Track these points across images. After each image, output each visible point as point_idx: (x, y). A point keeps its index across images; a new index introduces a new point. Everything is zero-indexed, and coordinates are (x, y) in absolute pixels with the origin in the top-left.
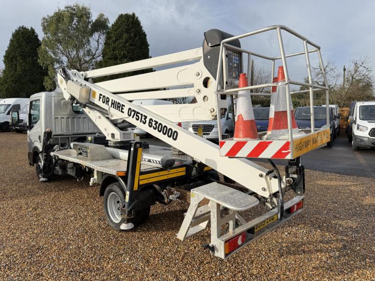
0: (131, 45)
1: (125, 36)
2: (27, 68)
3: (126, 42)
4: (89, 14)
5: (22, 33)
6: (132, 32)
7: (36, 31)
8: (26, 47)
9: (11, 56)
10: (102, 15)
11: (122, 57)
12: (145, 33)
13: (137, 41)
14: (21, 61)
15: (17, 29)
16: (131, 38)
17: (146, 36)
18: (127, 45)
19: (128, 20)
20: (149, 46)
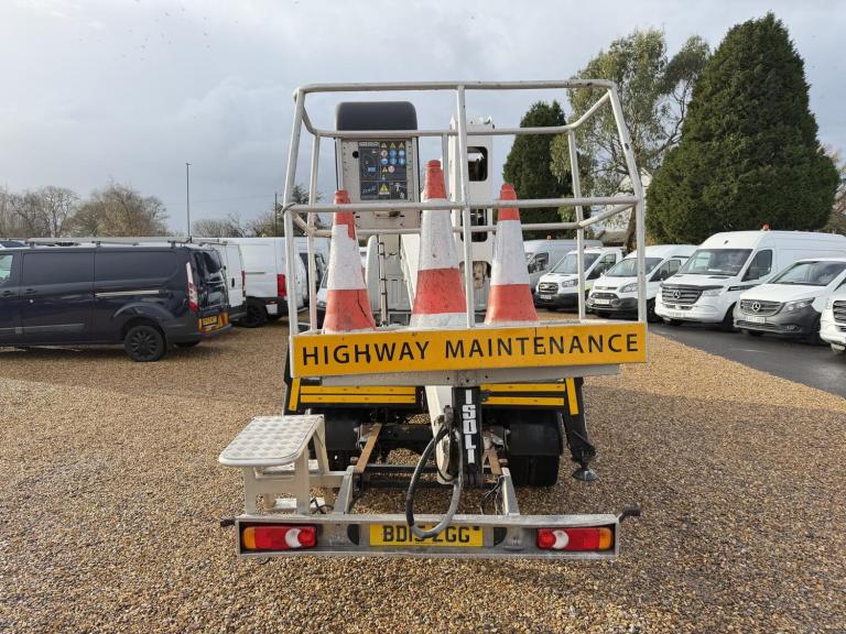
0: (752, 96)
1: (737, 77)
2: (536, 183)
3: (738, 93)
4: (661, 46)
5: (536, 116)
6: (757, 64)
7: (562, 107)
8: (540, 142)
9: (514, 163)
10: (693, 40)
11: (724, 132)
12: (798, 56)
13: (769, 83)
14: (528, 171)
15: (529, 110)
16: (751, 79)
17: (801, 63)
18: (741, 98)
19: (750, 35)
20: (808, 88)
